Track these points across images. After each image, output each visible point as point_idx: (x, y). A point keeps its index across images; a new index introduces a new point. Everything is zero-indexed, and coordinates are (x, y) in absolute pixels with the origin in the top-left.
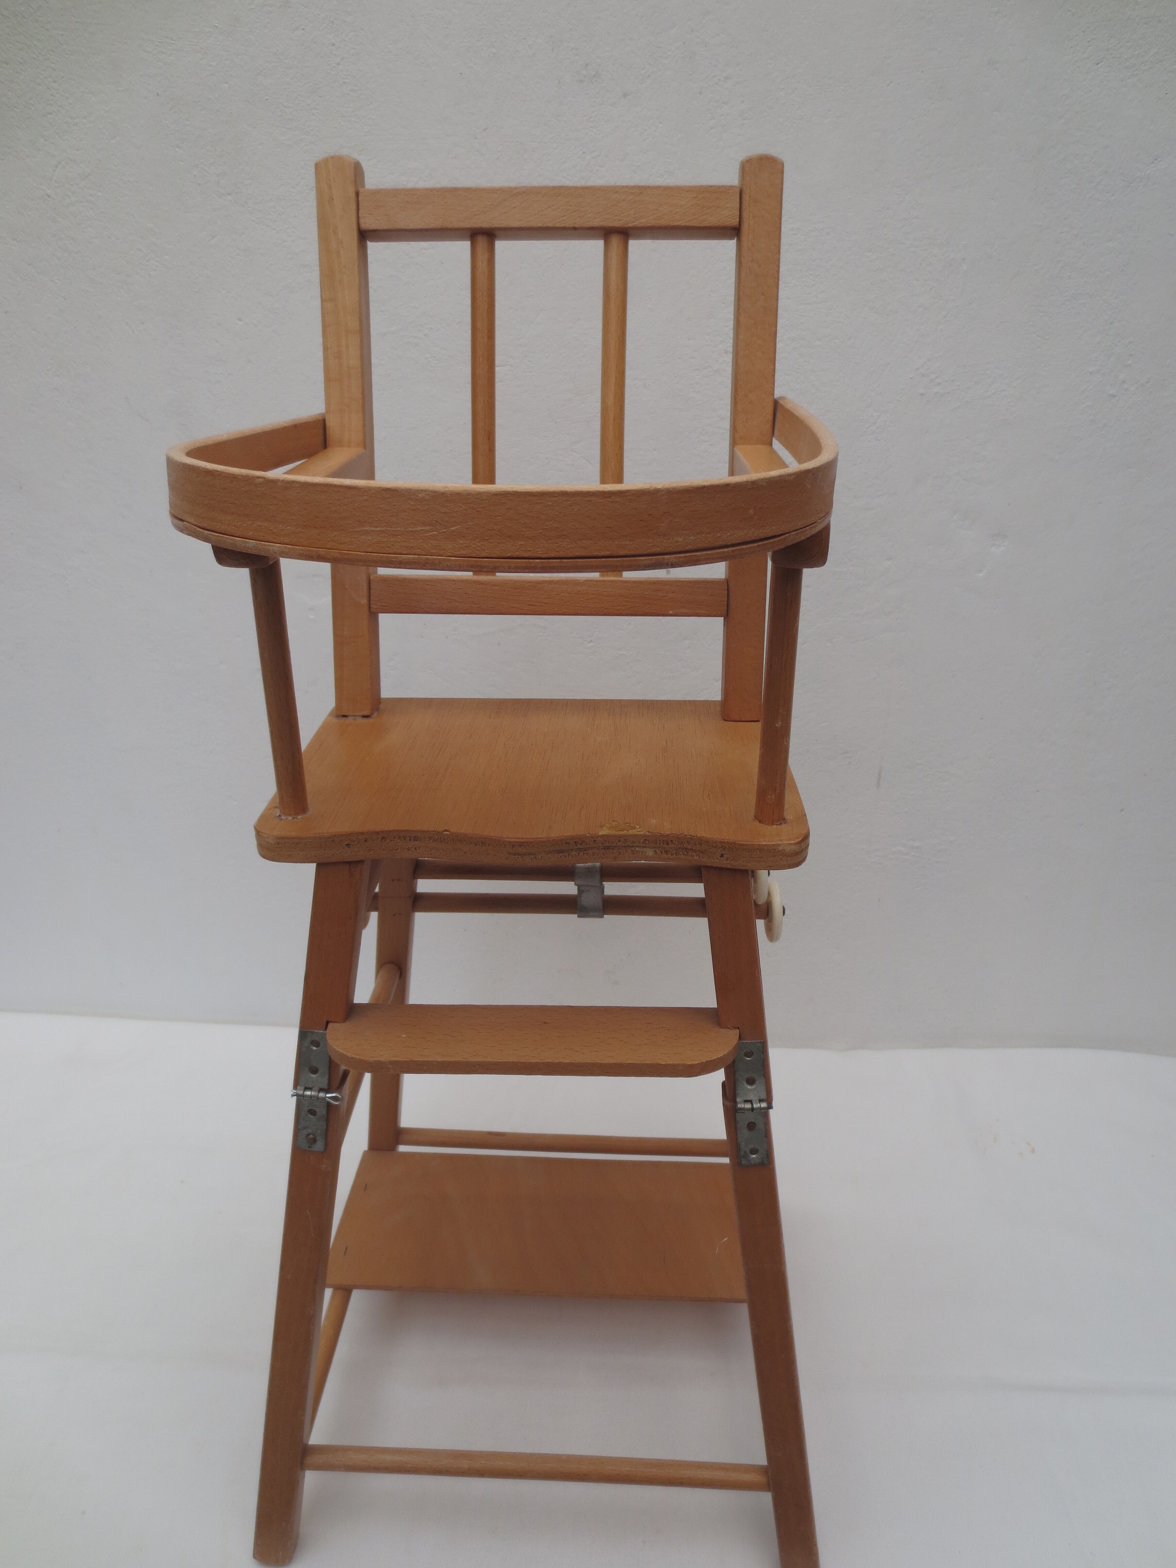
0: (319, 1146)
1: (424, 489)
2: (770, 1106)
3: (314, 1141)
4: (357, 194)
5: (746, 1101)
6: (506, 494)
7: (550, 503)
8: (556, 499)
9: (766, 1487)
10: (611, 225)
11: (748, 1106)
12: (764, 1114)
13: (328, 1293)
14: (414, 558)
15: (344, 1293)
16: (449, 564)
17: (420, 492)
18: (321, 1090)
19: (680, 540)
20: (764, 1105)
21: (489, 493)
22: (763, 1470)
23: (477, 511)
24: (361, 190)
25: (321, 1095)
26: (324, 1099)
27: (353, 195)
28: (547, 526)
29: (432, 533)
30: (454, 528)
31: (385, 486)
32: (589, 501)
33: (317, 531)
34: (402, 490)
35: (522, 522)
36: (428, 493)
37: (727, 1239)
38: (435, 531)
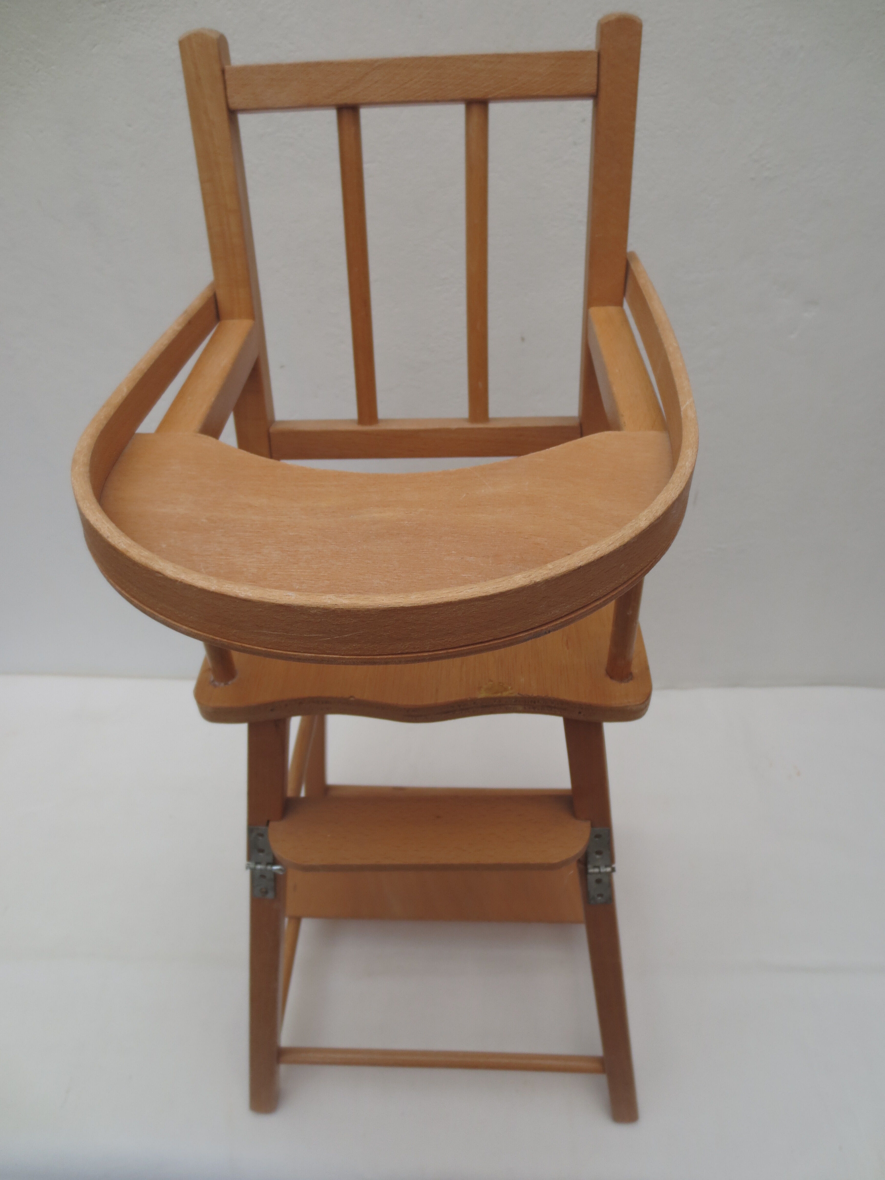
0: (270, 895)
1: (316, 606)
2: (613, 870)
3: (266, 892)
4: (223, 72)
5: (595, 867)
6: (394, 609)
7: (436, 612)
8: (441, 608)
9: (603, 1071)
10: (472, 97)
11: (597, 870)
12: (609, 875)
13: (286, 920)
14: (312, 657)
15: (297, 921)
16: (344, 662)
17: (312, 609)
18: (268, 864)
19: (557, 611)
20: (609, 869)
21: (377, 610)
22: (601, 1061)
23: (367, 623)
24: (227, 67)
25: (269, 867)
26: (271, 871)
27: (218, 73)
28: (434, 629)
29: (326, 639)
30: (346, 636)
31: (278, 603)
32: (473, 605)
33: (219, 626)
34: (294, 607)
35: (410, 629)
36: (320, 610)
37: (572, 872)
38: (329, 638)
